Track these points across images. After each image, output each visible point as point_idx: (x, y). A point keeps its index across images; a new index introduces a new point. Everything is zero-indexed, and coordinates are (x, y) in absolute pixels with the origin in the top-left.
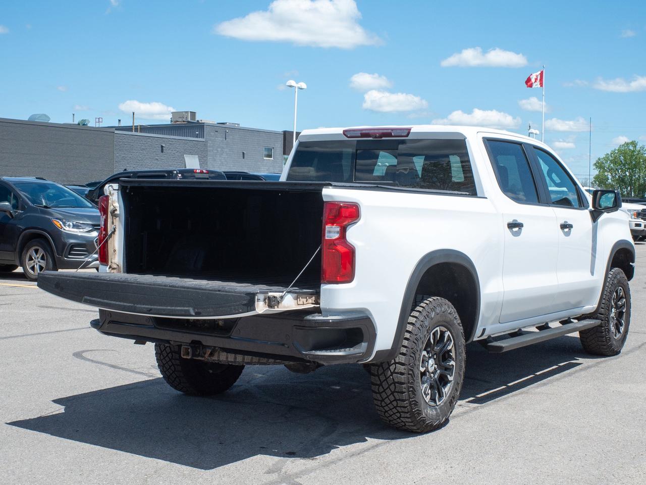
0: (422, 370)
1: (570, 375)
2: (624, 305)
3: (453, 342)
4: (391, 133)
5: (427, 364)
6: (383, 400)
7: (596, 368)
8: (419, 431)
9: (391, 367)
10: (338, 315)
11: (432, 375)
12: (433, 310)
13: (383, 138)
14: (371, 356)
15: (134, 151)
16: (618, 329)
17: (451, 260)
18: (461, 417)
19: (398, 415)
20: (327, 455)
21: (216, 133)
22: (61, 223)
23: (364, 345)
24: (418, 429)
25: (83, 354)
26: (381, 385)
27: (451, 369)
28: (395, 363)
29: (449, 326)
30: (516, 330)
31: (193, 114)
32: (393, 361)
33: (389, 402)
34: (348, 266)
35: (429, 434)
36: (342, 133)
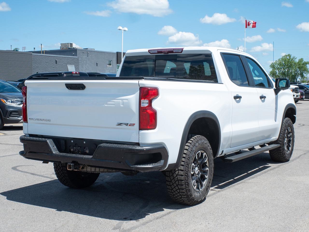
0: (192, 173)
1: (265, 172)
2: (291, 136)
3: (207, 158)
4: (173, 51)
5: (194, 170)
6: (172, 189)
7: (278, 169)
8: (191, 204)
9: (176, 172)
10: (149, 146)
11: (197, 175)
12: (197, 142)
13: (169, 54)
14: (166, 167)
15: (42, 63)
16: (288, 149)
17: (206, 116)
18: (212, 196)
19: (180, 196)
20: (144, 218)
21: (83, 54)
22: (5, 100)
23: (162, 161)
24: (191, 203)
25: (17, 168)
26: (171, 181)
27: (206, 172)
28: (178, 170)
29: (205, 150)
30: (239, 151)
31: (71, 44)
32: (177, 169)
33: (176, 190)
34: (153, 120)
35: (196, 206)
36: (148, 51)
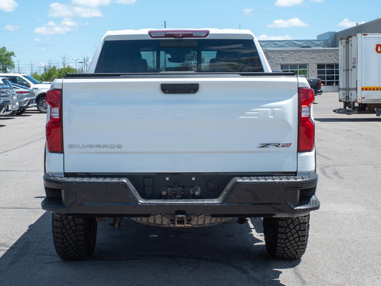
4: (192, 34)
13: (184, 38)
36: (148, 33)
